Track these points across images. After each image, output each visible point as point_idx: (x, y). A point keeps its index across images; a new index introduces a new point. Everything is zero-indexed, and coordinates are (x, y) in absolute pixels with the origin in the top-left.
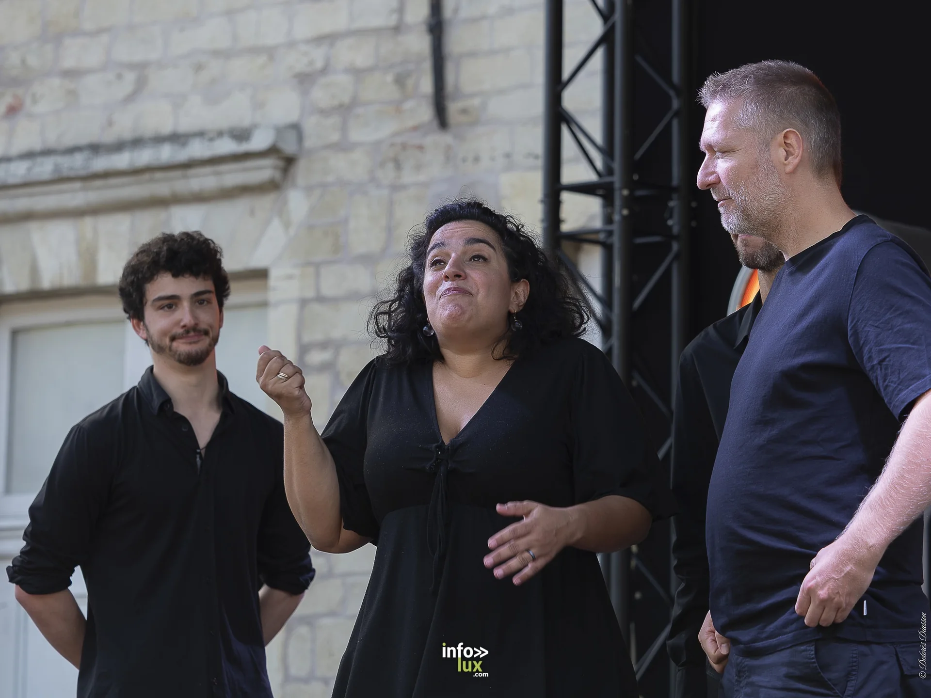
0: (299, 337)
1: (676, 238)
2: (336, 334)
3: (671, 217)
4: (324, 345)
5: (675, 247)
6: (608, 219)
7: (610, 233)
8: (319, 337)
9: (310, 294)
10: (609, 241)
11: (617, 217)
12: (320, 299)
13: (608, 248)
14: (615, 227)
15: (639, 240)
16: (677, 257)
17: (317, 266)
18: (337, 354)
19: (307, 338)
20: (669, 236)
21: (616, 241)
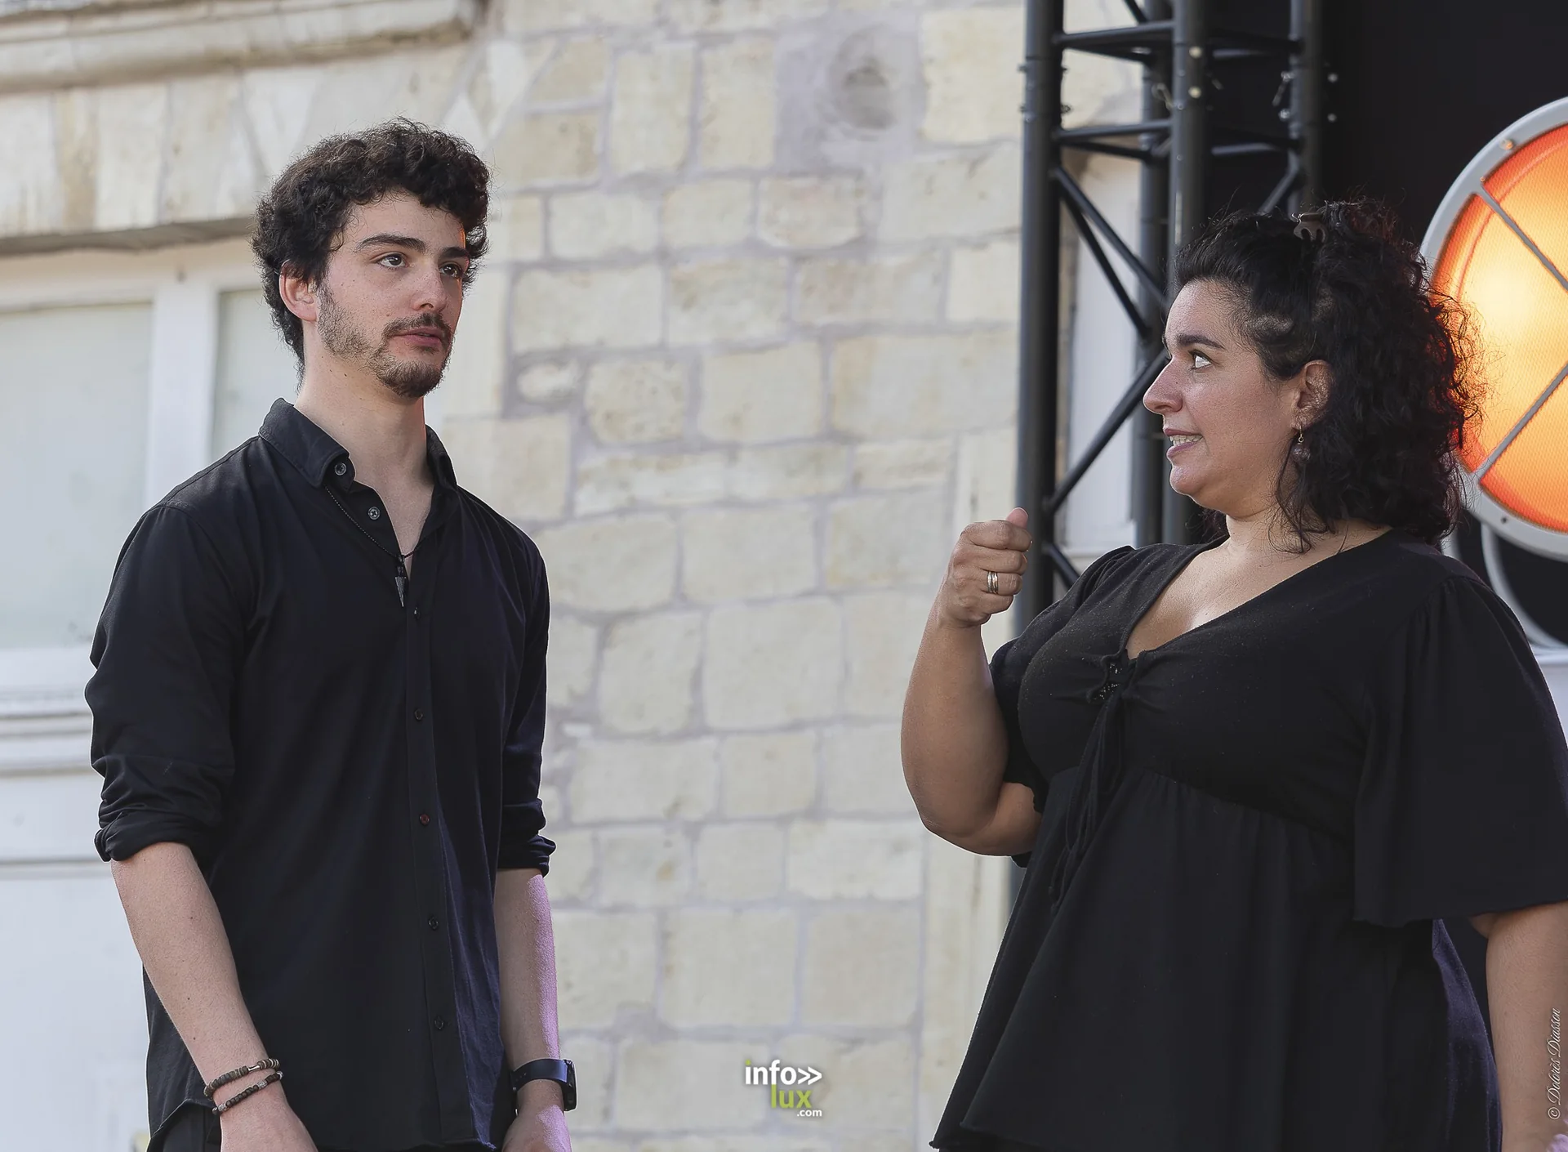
0: (508, 341)
1: (1297, 146)
2: (584, 335)
3: (1285, 104)
4: (558, 358)
5: (1294, 163)
6: (1157, 108)
7: (1163, 135)
8: (548, 340)
9: (532, 253)
10: (1159, 151)
11: (1176, 104)
12: (552, 264)
13: (1156, 167)
14: (1174, 123)
15: (1219, 151)
16: (1297, 184)
17: (547, 195)
18: (584, 379)
19: (522, 346)
20: (1284, 143)
21: (1177, 150)
